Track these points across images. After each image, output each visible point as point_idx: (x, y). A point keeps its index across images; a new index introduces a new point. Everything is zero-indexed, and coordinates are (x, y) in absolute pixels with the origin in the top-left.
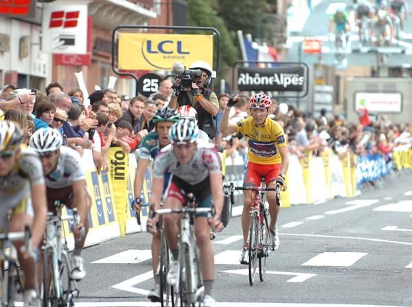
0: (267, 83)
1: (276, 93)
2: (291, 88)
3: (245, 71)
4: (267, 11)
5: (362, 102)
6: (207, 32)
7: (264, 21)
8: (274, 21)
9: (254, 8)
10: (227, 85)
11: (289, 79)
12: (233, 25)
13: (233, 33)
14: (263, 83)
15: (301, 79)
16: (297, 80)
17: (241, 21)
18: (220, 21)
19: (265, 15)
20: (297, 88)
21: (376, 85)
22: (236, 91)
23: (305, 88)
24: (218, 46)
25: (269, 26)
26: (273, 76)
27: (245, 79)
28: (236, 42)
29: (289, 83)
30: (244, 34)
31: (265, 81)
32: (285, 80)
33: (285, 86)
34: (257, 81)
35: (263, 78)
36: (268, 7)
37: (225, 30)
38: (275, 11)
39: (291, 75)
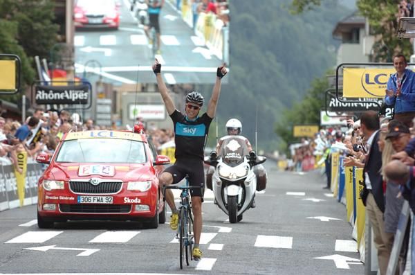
0: (59, 98)
1: (66, 106)
2: (78, 101)
3: (41, 89)
4: (58, 41)
5: (135, 112)
6: (12, 58)
7: (57, 49)
8: (64, 49)
9: (48, 38)
10: (27, 99)
11: (76, 94)
12: (31, 52)
13: (31, 59)
14: (56, 98)
15: (86, 94)
16: (83, 95)
17: (38, 49)
18: (21, 48)
19: (57, 45)
21: (145, 98)
22: (35, 105)
23: (89, 101)
24: (20, 69)
25: (60, 53)
26: (64, 92)
27: (42, 95)
28: (34, 65)
29: (76, 98)
30: (41, 59)
31: (57, 96)
32: (73, 96)
33: (73, 100)
34: (51, 96)
35: (56, 94)
36: (59, 37)
37: (24, 55)
38: (64, 41)
39: (78, 92)
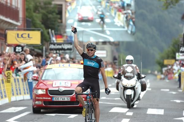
1: (63, 51)
2: (68, 49)
3: (52, 44)
4: (59, 23)
6: (39, 30)
7: (58, 26)
8: (62, 26)
9: (55, 21)
10: (46, 49)
12: (47, 27)
13: (47, 30)
15: (71, 46)
17: (50, 26)
18: (43, 26)
19: (58, 24)
20: (70, 49)
22: (49, 51)
23: (73, 49)
24: (42, 35)
25: (60, 28)
26: (62, 45)
28: (48, 33)
30: (51, 30)
34: (56, 47)
35: (58, 46)
36: (59, 21)
37: (44, 29)
38: (62, 22)
